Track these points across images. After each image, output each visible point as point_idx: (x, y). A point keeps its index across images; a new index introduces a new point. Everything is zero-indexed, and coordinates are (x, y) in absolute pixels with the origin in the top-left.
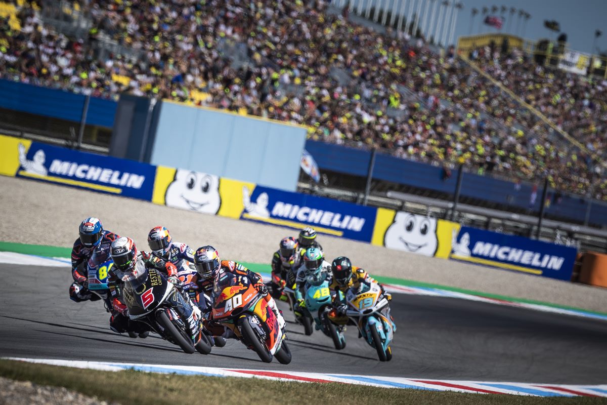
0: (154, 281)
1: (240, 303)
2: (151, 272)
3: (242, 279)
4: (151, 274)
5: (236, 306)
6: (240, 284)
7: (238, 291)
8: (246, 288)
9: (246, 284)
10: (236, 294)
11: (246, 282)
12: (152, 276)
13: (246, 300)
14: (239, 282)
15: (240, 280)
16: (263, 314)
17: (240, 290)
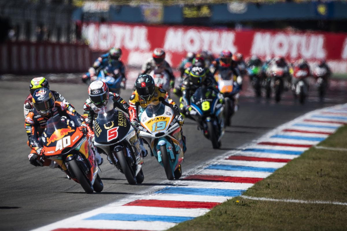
0: (121, 122)
1: (69, 144)
2: (120, 114)
3: (70, 122)
4: (120, 116)
5: (65, 146)
6: (69, 127)
7: (67, 133)
8: (74, 130)
9: (73, 127)
10: (66, 136)
11: (73, 125)
12: (120, 118)
13: (73, 141)
14: (68, 125)
15: (68, 124)
16: (86, 153)
17: (69, 133)
